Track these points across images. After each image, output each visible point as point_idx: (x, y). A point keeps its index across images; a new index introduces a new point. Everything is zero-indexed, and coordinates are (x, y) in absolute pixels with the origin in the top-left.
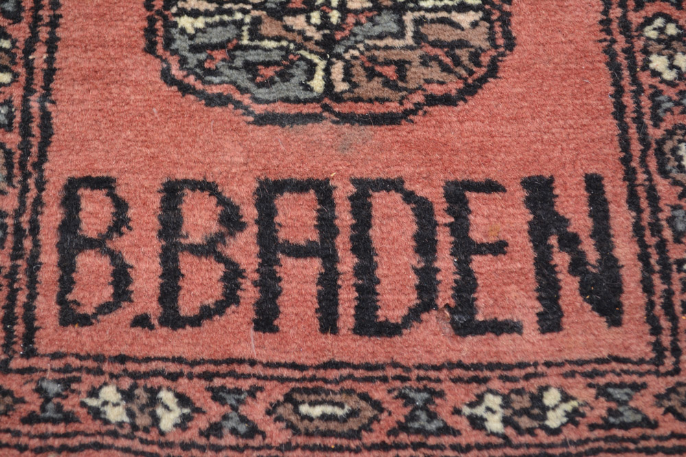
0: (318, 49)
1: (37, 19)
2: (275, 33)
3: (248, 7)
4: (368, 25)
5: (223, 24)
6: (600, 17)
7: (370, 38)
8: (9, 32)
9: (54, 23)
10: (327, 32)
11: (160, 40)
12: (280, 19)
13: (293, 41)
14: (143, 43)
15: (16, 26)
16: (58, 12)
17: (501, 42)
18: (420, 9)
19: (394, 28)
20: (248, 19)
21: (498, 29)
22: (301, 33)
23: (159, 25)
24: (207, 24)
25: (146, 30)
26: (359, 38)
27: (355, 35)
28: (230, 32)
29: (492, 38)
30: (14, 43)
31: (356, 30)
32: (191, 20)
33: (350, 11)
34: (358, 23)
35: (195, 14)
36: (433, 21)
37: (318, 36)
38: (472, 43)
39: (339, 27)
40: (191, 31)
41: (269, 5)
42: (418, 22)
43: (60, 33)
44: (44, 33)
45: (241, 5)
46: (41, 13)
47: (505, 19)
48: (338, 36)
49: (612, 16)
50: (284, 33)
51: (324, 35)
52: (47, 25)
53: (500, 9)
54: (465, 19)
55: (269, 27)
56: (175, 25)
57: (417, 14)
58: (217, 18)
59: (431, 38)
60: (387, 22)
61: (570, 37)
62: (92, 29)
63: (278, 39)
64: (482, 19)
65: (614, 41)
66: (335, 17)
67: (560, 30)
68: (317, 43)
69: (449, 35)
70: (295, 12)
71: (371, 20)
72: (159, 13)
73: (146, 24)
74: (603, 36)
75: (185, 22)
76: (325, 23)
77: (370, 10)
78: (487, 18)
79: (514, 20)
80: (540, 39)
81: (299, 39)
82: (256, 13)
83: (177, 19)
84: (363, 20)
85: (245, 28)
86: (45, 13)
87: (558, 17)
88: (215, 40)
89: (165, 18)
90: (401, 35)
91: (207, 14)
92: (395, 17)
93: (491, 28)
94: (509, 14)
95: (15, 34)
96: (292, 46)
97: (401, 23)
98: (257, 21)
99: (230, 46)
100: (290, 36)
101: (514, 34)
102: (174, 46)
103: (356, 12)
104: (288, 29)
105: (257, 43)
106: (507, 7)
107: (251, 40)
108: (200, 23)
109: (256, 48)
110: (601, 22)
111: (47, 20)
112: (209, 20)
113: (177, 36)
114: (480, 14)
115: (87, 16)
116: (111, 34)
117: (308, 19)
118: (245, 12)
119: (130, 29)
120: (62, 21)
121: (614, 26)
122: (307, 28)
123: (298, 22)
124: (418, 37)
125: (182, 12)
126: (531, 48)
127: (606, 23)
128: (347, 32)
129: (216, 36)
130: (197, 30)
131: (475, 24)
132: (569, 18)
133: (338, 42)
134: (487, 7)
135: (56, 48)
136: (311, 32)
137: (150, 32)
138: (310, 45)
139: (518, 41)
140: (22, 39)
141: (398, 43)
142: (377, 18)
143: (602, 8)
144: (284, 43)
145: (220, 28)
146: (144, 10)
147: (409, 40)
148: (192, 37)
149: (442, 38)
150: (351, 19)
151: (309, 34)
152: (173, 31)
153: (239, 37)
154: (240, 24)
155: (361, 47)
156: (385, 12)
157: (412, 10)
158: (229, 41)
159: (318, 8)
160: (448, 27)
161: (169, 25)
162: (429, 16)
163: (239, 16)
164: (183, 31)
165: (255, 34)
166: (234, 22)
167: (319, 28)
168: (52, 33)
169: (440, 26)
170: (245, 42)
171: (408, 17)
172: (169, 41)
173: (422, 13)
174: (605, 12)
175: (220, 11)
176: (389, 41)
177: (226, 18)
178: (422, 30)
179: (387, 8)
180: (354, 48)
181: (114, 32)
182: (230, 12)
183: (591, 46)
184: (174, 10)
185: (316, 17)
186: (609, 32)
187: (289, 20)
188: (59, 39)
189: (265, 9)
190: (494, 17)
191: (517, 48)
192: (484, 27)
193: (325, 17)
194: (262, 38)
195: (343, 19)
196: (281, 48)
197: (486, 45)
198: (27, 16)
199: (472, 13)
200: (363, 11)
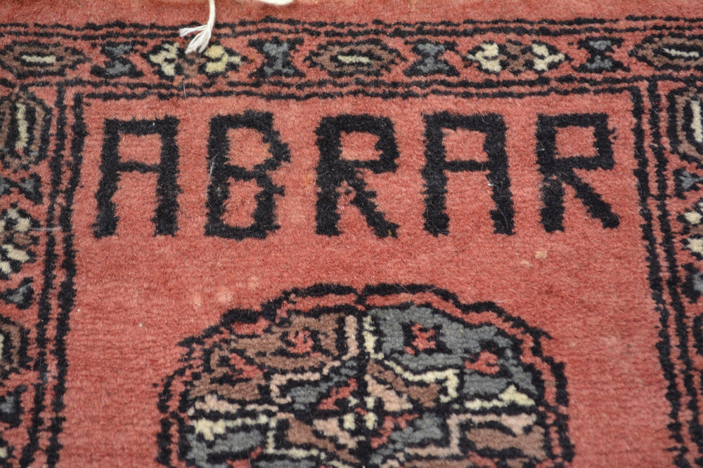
0: (352, 459)
1: (37, 422)
2: (304, 440)
3: (274, 409)
4: (408, 430)
5: (245, 428)
6: (668, 420)
7: (411, 445)
8: (5, 438)
9: (56, 428)
10: (362, 438)
11: (174, 448)
12: (310, 423)
13: (324, 450)
14: (155, 452)
15: (14, 431)
16: (60, 415)
17: (558, 451)
18: (466, 411)
19: (437, 434)
20: (273, 424)
21: (554, 436)
22: (333, 439)
23: (174, 430)
24: (228, 429)
25: (159, 435)
26: (398, 446)
27: (394, 442)
28: (253, 439)
29: (547, 447)
30: (10, 451)
31: (395, 436)
32: (208, 423)
33: (387, 413)
34: (397, 428)
35: (214, 416)
36: (481, 426)
37: (352, 443)
38: (526, 452)
39: (376, 433)
40: (209, 437)
41: (297, 406)
42: (465, 427)
43: (63, 439)
44: (44, 440)
45: (266, 406)
46: (42, 415)
47: (562, 423)
48: (375, 444)
49: (681, 420)
50: (314, 440)
51: (359, 443)
52: (48, 429)
53: (556, 412)
54: (517, 423)
55: (298, 433)
56: (192, 429)
57: (463, 417)
58: (239, 422)
59: (480, 446)
60: (429, 426)
61: (636, 445)
62: (99, 435)
63: (307, 447)
64: (536, 423)
65: (685, 450)
66: (371, 420)
67: (624, 437)
68: (351, 452)
69: (499, 442)
70: (326, 415)
71: (411, 424)
72: (174, 415)
73: (158, 428)
74: (673, 443)
75: (203, 426)
76: (360, 429)
77: (410, 412)
78: (541, 422)
79: (572, 424)
80: (602, 447)
81: (330, 447)
82: (282, 416)
83: (194, 423)
84: (403, 424)
85: (270, 434)
86: (46, 416)
87: (621, 421)
88: (236, 449)
89: (181, 422)
90: (444, 442)
91: (228, 416)
92: (438, 420)
93: (546, 434)
94: (566, 417)
95: (12, 441)
96: (323, 456)
97: (444, 428)
98: (283, 425)
99: (254, 455)
100: (321, 443)
101: (573, 442)
102: (190, 456)
103: (394, 415)
104: (319, 435)
105: (283, 451)
106: (563, 409)
107: (277, 448)
108: (220, 427)
109: (283, 457)
110: (670, 426)
111: (48, 424)
112: (230, 424)
113: (194, 443)
114: (534, 418)
115: (94, 420)
116: (119, 440)
117: (341, 422)
118: (270, 414)
119: (141, 434)
120: (65, 425)
121: (685, 431)
122: (340, 434)
123: (329, 426)
124: (465, 445)
125: (200, 415)
126: (592, 458)
127: (675, 427)
128: (385, 439)
129: (239, 443)
130: (217, 436)
131: (528, 430)
132: (633, 421)
133: (374, 451)
134: (541, 409)
135: (57, 457)
136: (344, 439)
137: (163, 438)
138: (344, 454)
139: (577, 450)
140: (19, 447)
141: (442, 452)
142: (419, 422)
143: (669, 410)
144: (314, 452)
145: (242, 434)
146: (157, 412)
147: (454, 449)
148: (210, 445)
149: (492, 445)
150: (389, 424)
151: (342, 441)
152: (190, 437)
153: (264, 444)
154: (264, 429)
155: (401, 456)
156: (427, 414)
157: (458, 412)
158: (252, 449)
159: (351, 410)
160: (498, 433)
161: (186, 430)
162: (477, 419)
163: (263, 419)
164: (201, 437)
165: (281, 442)
166: (259, 427)
167: (353, 433)
168: (53, 440)
169: (489, 431)
170: (270, 450)
171: (453, 421)
172: (185, 449)
173: (469, 416)
174: (674, 415)
175: (242, 414)
176: (432, 450)
177: (249, 421)
178: (469, 436)
179: (429, 410)
180: (392, 457)
181: (122, 438)
182: (253, 415)
183: (660, 456)
184: (191, 412)
185: (349, 421)
186: (679, 438)
187: (319, 424)
188: (61, 447)
189: (293, 411)
190: (549, 421)
191: (576, 459)
192: (538, 432)
193: (360, 421)
194: (289, 446)
195: (380, 422)
196: (311, 458)
197: (541, 454)
198: (26, 419)
199: (524, 416)
200: (402, 413)
